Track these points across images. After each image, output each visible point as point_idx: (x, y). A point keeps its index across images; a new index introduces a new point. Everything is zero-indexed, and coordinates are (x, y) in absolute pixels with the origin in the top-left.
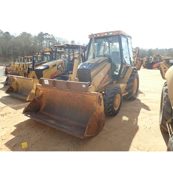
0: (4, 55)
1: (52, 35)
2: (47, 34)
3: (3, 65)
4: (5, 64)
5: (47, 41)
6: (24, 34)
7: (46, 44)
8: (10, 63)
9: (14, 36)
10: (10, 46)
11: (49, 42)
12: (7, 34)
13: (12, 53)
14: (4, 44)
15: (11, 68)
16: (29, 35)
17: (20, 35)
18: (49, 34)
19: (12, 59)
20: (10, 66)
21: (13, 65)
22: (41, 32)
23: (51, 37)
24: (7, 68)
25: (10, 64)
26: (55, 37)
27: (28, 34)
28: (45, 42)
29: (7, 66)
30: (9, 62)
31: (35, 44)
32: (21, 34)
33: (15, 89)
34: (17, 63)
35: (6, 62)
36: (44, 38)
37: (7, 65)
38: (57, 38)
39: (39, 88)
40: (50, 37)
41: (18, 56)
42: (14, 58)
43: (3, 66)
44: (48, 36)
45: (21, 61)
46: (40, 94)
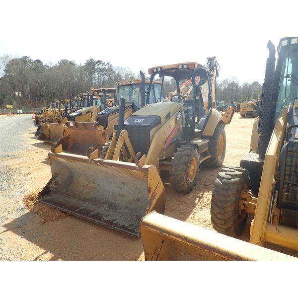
0: (33, 96)
1: (108, 63)
2: (99, 62)
3: (31, 111)
4: (34, 110)
5: (101, 74)
6: (64, 62)
7: (99, 79)
8: (41, 109)
9: (48, 66)
10: (42, 83)
11: (103, 75)
12: (38, 62)
13: (44, 94)
14: (33, 79)
15: (43, 115)
16: (72, 64)
17: (58, 64)
18: (103, 62)
19: (45, 102)
20: (41, 114)
21: (46, 112)
22: (91, 60)
23: (106, 67)
24: (39, 116)
25: (42, 111)
26: (112, 66)
27: (70, 62)
28: (96, 75)
29: (38, 114)
30: (39, 107)
31: (81, 79)
32: (59, 62)
33: (47, 136)
34: (51, 109)
35: (36, 107)
36: (96, 68)
37: (37, 112)
38: (115, 69)
39: (67, 130)
40: (104, 66)
41: (54, 98)
42: (49, 101)
43: (31, 113)
44: (101, 65)
45: (57, 107)
46: (67, 135)
